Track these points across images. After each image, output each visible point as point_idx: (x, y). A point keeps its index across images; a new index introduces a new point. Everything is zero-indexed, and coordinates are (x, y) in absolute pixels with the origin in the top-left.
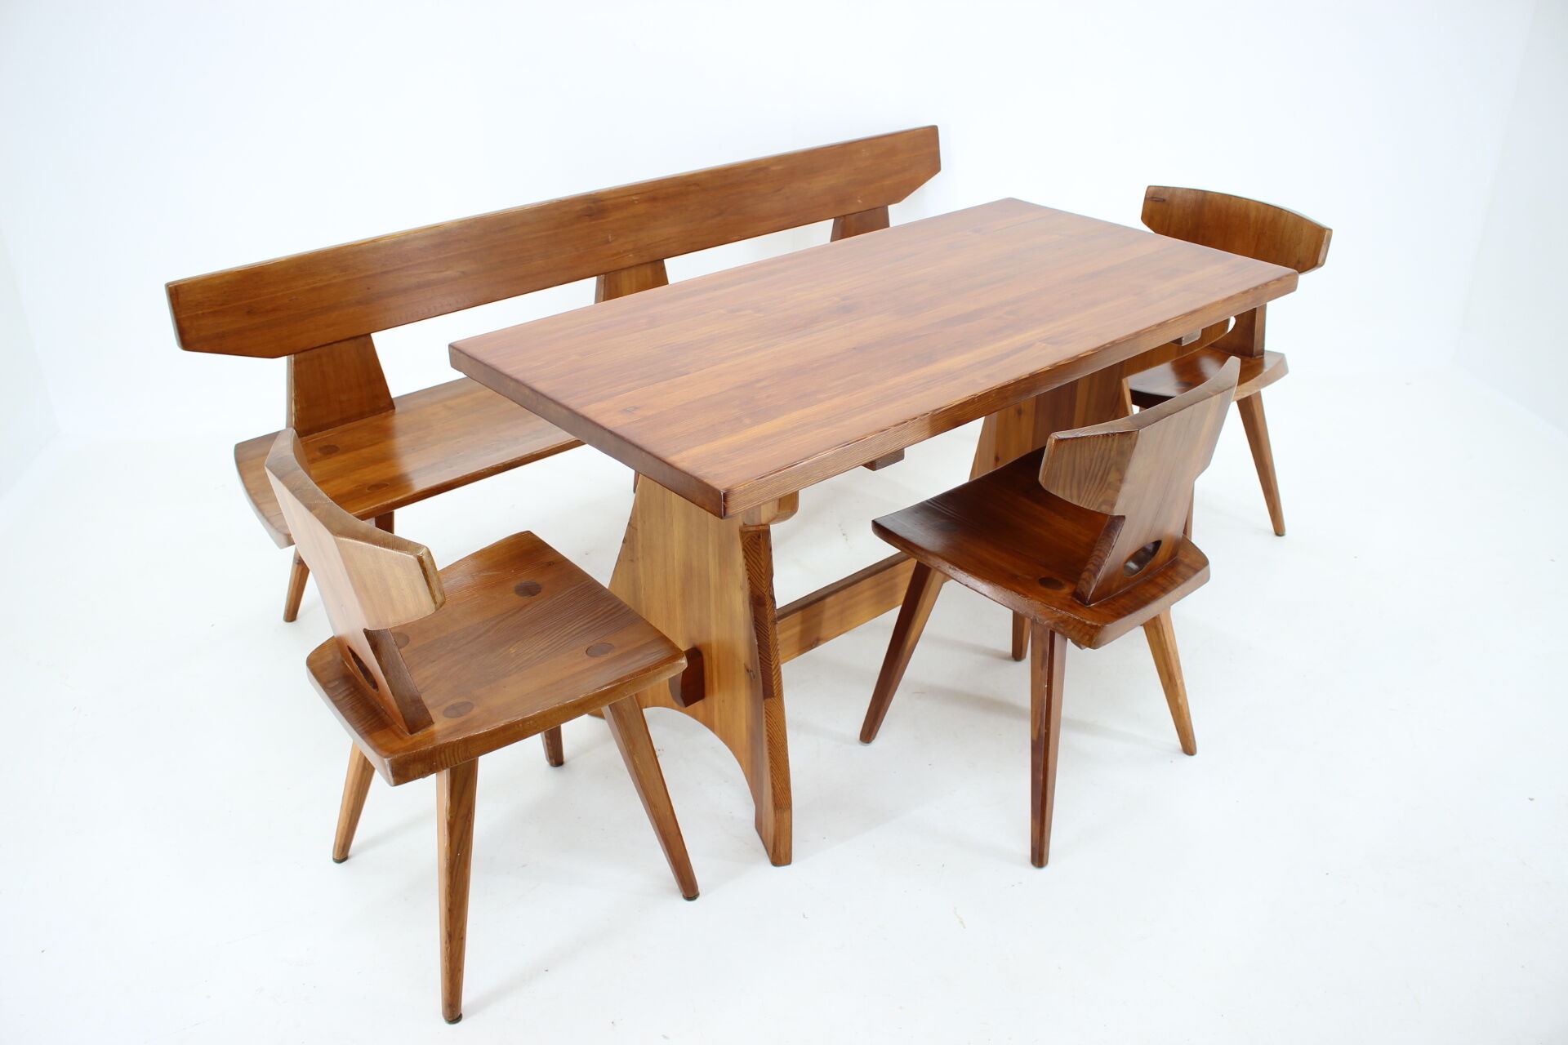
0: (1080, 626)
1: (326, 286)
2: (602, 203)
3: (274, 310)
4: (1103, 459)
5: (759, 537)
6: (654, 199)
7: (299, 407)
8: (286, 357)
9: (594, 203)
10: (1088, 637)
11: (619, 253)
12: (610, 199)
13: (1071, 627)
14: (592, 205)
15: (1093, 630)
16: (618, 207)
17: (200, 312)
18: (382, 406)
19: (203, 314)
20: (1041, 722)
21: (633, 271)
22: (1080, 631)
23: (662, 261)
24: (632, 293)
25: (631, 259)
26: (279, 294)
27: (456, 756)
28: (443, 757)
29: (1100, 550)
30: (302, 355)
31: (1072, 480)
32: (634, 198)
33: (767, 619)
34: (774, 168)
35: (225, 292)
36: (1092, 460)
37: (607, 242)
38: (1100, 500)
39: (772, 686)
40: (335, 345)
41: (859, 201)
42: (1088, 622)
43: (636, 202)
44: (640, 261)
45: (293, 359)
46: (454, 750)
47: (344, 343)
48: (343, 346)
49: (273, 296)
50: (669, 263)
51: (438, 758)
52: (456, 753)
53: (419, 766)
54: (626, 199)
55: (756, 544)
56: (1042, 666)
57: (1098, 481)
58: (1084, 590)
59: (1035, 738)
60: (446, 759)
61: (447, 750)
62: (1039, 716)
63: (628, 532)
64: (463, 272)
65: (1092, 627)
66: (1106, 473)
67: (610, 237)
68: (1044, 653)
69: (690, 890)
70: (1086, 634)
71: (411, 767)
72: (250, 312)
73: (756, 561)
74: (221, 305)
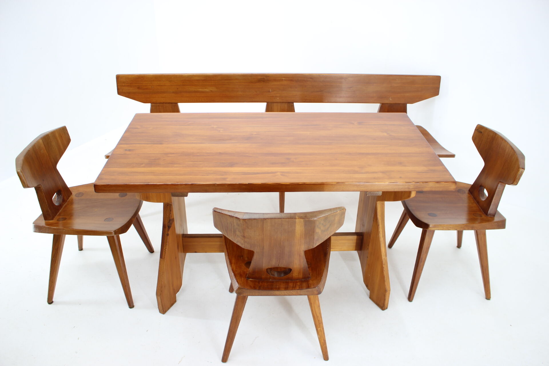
1: (163, 85)
3: (146, 89)
6: (292, 80)
11: (273, 97)
12: (273, 77)
14: (265, 78)
16: (275, 80)
17: (124, 85)
21: (279, 104)
23: (293, 103)
24: (278, 112)
25: (278, 100)
26: (148, 85)
30: (153, 104)
32: (283, 78)
35: (132, 80)
37: (269, 92)
40: (164, 104)
41: (391, 99)
43: (284, 80)
44: (282, 101)
47: (168, 104)
48: (167, 105)
49: (146, 85)
50: (295, 104)
54: (280, 78)
64: (211, 91)
67: (270, 90)
72: (139, 88)
74: (130, 84)
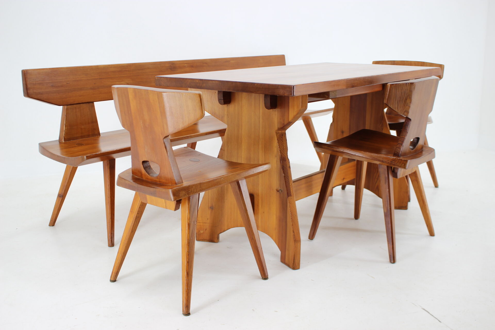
0: (400, 161)
1: (80, 80)
2: (174, 65)
4: (405, 94)
5: (282, 135)
6: (192, 67)
7: (66, 128)
8: (62, 106)
9: (172, 64)
10: (403, 165)
13: (397, 162)
15: (405, 162)
16: (180, 68)
17: (34, 82)
18: (96, 133)
19: (36, 83)
20: (388, 204)
22: (400, 163)
26: (63, 80)
27: (197, 189)
28: (192, 189)
29: (403, 135)
30: (70, 106)
31: (396, 100)
32: (186, 65)
33: (287, 166)
34: (232, 62)
36: (402, 93)
38: (404, 110)
39: (291, 192)
42: (403, 159)
43: (186, 67)
45: (66, 107)
46: (196, 187)
49: (61, 80)
51: (190, 189)
52: (197, 188)
53: (184, 192)
55: (281, 138)
56: (385, 183)
57: (403, 102)
58: (398, 152)
59: (386, 211)
60: (193, 190)
61: (193, 187)
62: (386, 203)
63: (220, 152)
65: (404, 160)
66: (406, 99)
68: (385, 178)
69: (265, 277)
70: (403, 163)
71: (181, 192)
73: (282, 144)
74: (42, 81)
